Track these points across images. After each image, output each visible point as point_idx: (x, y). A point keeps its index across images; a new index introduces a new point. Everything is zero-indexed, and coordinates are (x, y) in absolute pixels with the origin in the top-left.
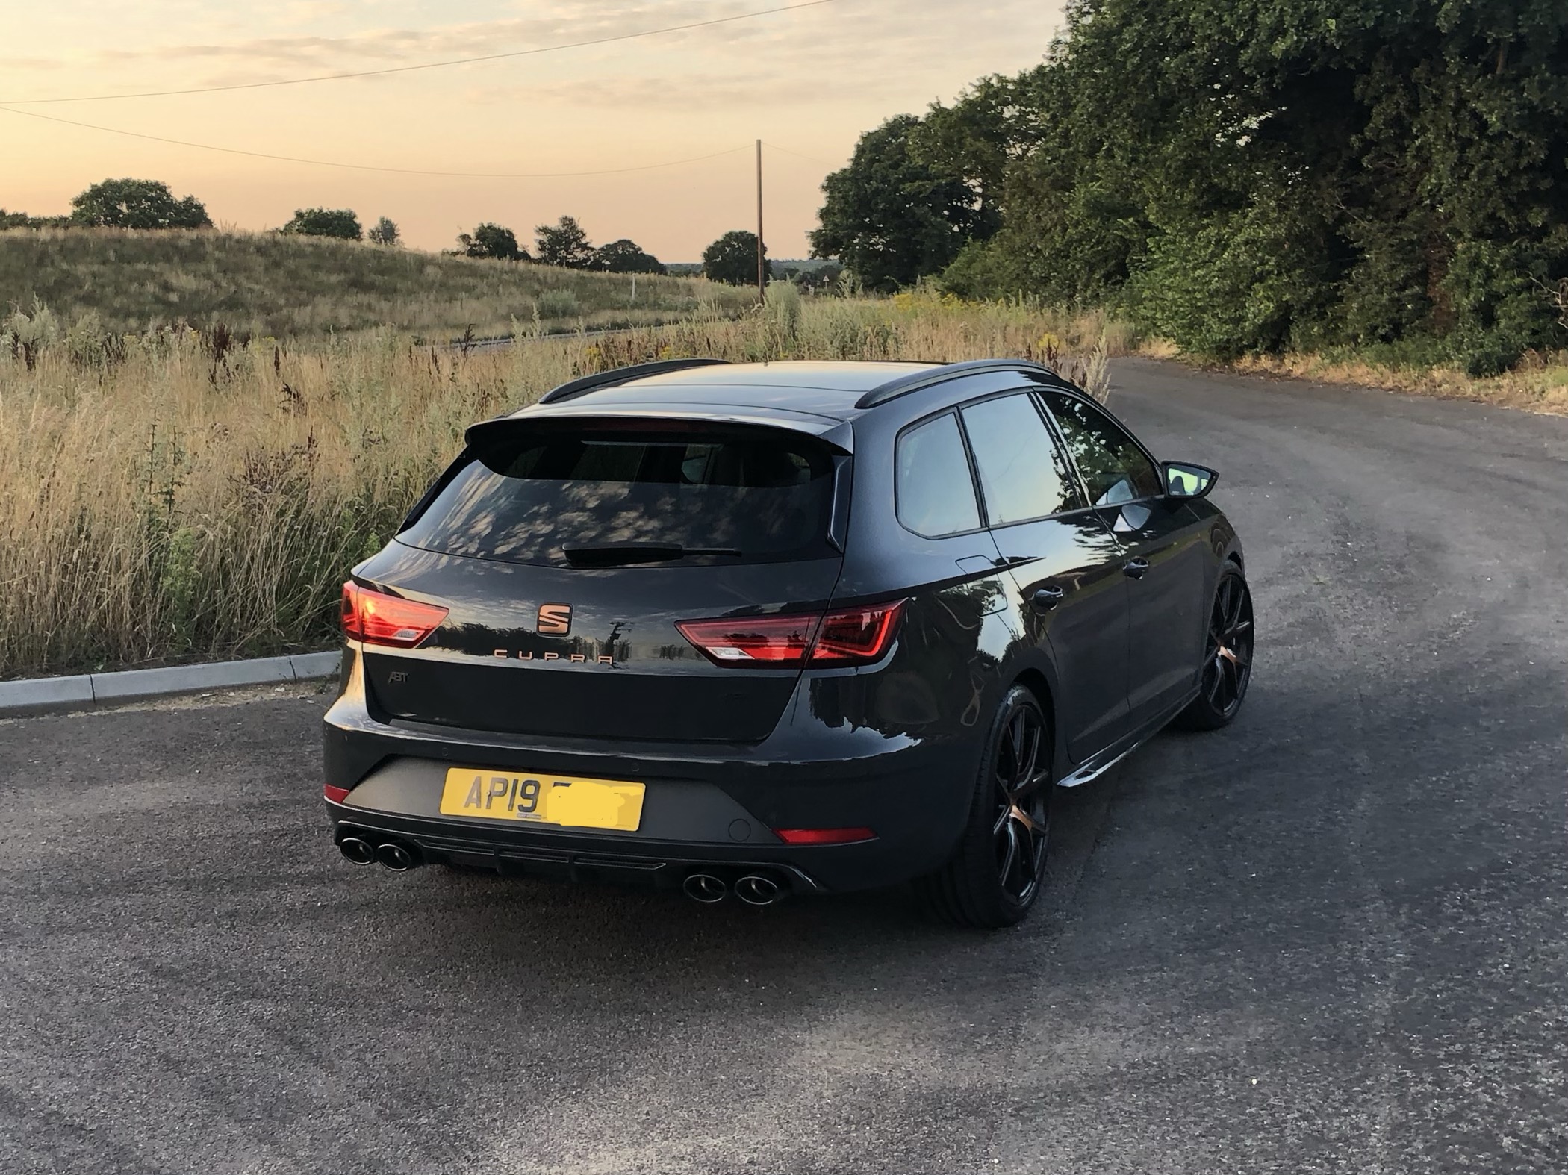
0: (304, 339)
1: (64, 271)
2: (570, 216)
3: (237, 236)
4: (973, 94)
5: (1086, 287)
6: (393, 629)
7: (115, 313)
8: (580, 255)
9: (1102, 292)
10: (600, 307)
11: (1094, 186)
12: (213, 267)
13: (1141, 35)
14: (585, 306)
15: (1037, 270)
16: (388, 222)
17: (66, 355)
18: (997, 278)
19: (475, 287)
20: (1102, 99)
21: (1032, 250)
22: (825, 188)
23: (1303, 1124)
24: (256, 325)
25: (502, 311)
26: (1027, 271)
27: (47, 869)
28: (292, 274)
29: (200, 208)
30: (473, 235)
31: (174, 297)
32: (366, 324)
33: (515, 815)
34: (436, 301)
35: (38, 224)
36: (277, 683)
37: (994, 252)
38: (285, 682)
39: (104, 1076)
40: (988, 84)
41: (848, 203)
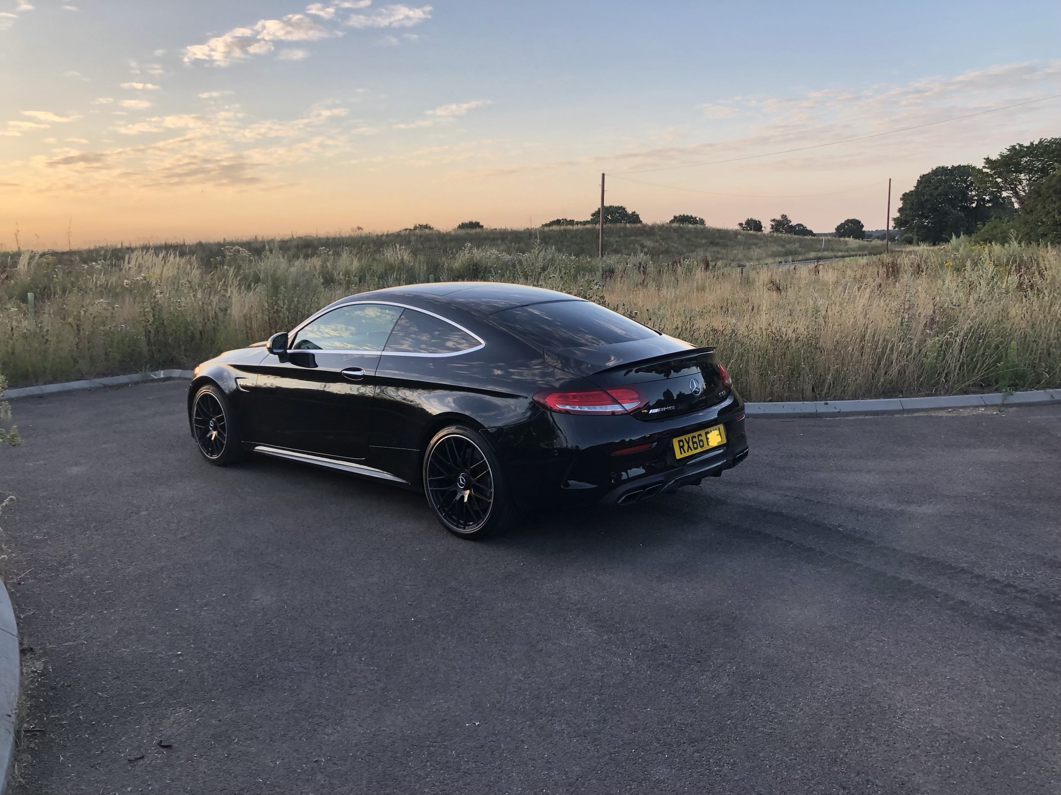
2: (785, 214)
10: (809, 251)
14: (803, 250)
19: (754, 243)
22: (903, 199)
29: (637, 216)
30: (744, 223)
35: (577, 223)
41: (913, 205)
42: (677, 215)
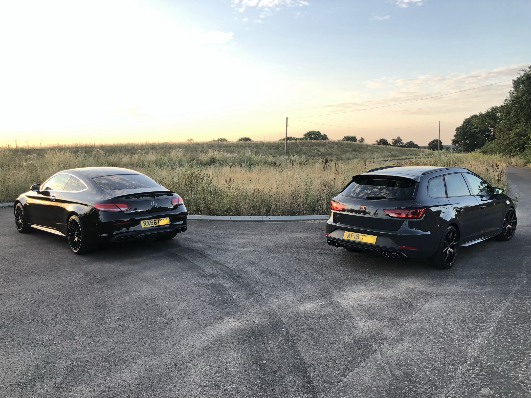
0: (344, 161)
1: (301, 148)
2: (399, 137)
3: (332, 141)
4: (489, 110)
5: (514, 152)
6: (338, 208)
7: (309, 156)
8: (401, 144)
9: (518, 153)
10: (404, 155)
11: (517, 130)
12: (327, 147)
13: (527, 98)
14: (400, 155)
15: (503, 148)
16: (362, 138)
17: (299, 163)
18: (494, 150)
19: (378, 151)
20: (517, 112)
21: (502, 143)
22: (456, 130)
23: (490, 304)
24: (334, 158)
25: (383, 156)
26: (500, 148)
27: (285, 244)
28: (342, 148)
29: (326, 136)
30: (379, 141)
31: (320, 153)
32: (356, 158)
33: (355, 240)
34: (370, 153)
35: (297, 139)
36: (325, 220)
37: (493, 144)
38: (326, 219)
39: (289, 272)
40: (493, 108)
41: (461, 133)
42: (346, 136)
